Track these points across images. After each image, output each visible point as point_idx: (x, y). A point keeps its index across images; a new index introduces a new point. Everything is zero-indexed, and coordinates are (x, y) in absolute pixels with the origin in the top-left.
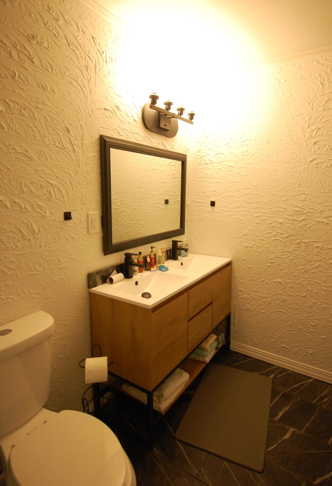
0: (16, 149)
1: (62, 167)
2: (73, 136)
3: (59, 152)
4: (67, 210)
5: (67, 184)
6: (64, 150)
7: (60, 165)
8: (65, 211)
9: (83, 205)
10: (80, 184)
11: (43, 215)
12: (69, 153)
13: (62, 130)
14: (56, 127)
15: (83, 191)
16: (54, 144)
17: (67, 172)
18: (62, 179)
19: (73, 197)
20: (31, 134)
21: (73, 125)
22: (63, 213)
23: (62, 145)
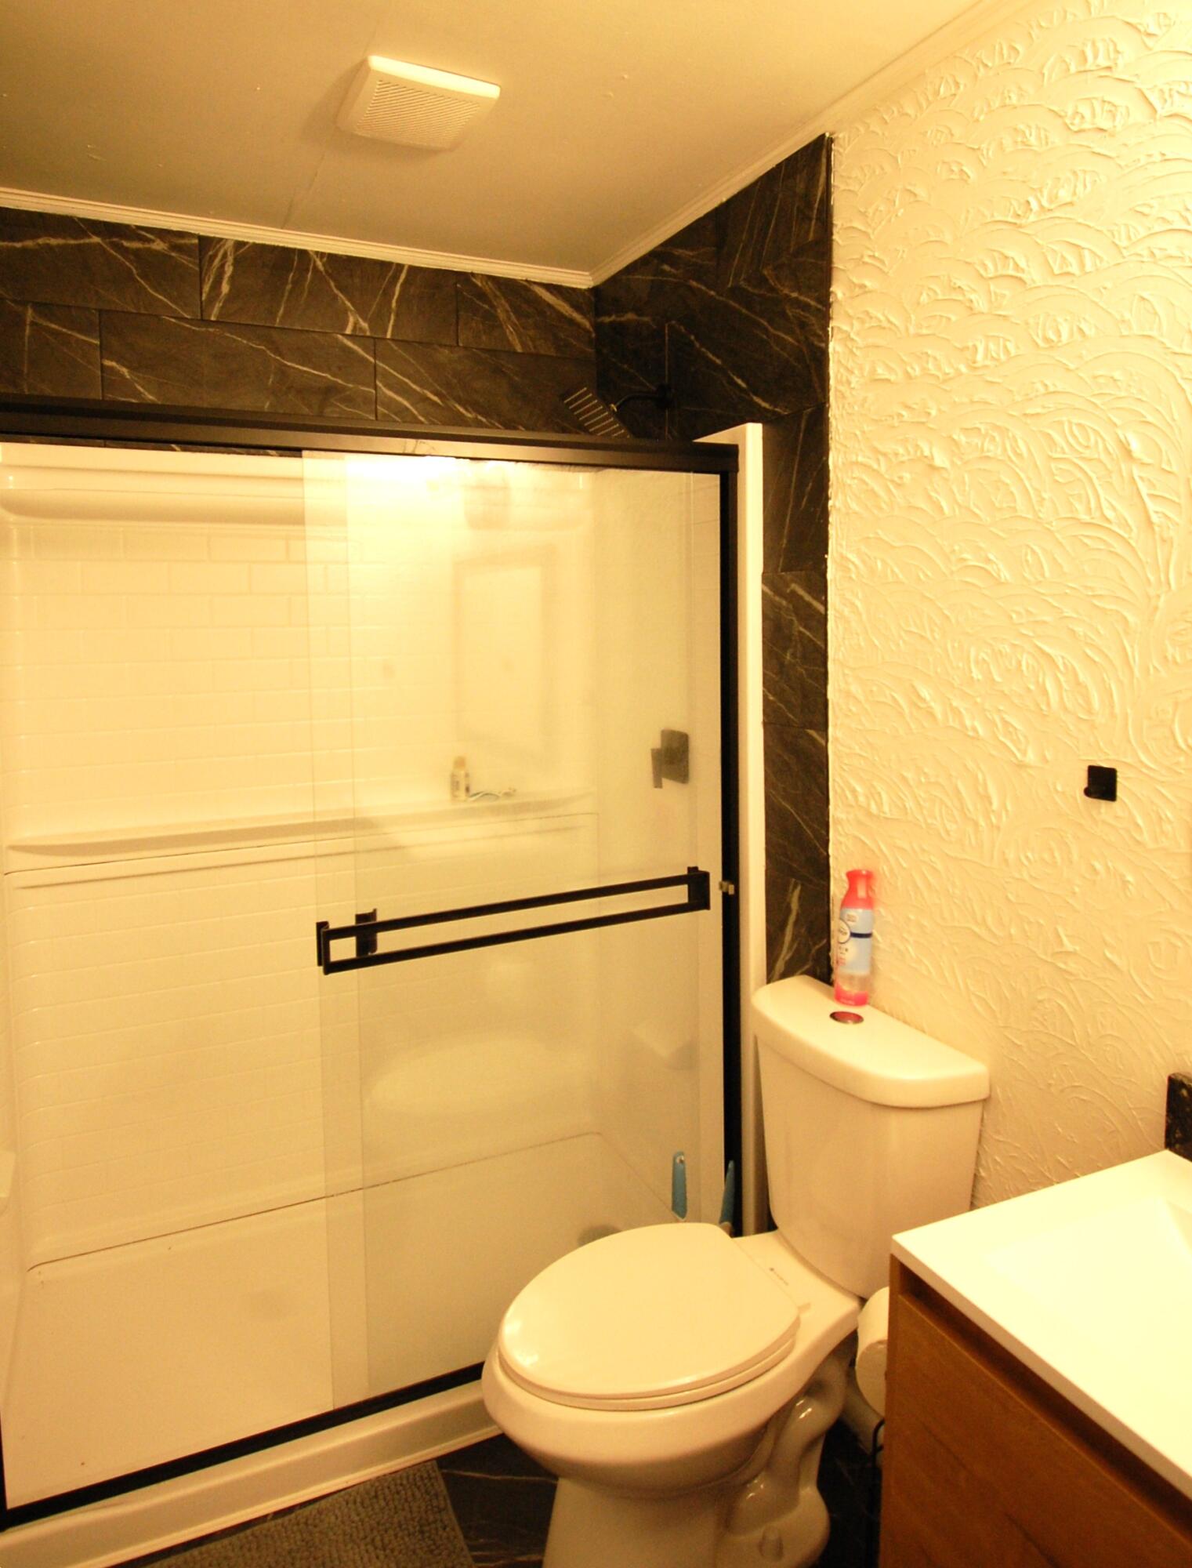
0: (964, 560)
1: (1094, 596)
2: (1149, 464)
3: (1086, 540)
4: (1101, 761)
5: (1107, 656)
6: (1107, 528)
7: (1086, 587)
8: (1095, 761)
9: (1177, 751)
10: (1170, 658)
11: (1017, 758)
12: (1126, 536)
13: (1103, 457)
14: (1081, 453)
15: (1180, 691)
16: (1069, 515)
17: (1111, 610)
18: (1089, 641)
19: (1129, 711)
20: (1005, 505)
21: (1150, 419)
22: (1086, 768)
23: (1097, 514)
